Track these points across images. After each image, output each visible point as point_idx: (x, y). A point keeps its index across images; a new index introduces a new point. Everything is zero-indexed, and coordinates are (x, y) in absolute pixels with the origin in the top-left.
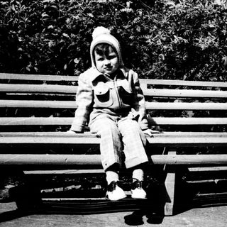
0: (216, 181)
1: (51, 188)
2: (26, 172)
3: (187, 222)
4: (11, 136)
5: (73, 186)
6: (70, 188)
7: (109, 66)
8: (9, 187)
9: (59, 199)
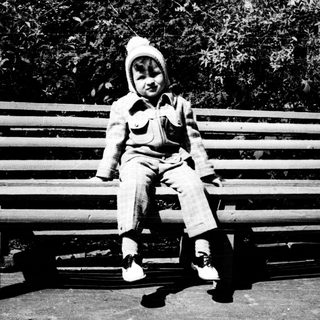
0: (290, 244)
1: (68, 254)
2: (36, 233)
3: (251, 299)
4: (17, 185)
5: (98, 252)
6: (94, 253)
7: (153, 86)
8: (14, 252)
9: (79, 269)
